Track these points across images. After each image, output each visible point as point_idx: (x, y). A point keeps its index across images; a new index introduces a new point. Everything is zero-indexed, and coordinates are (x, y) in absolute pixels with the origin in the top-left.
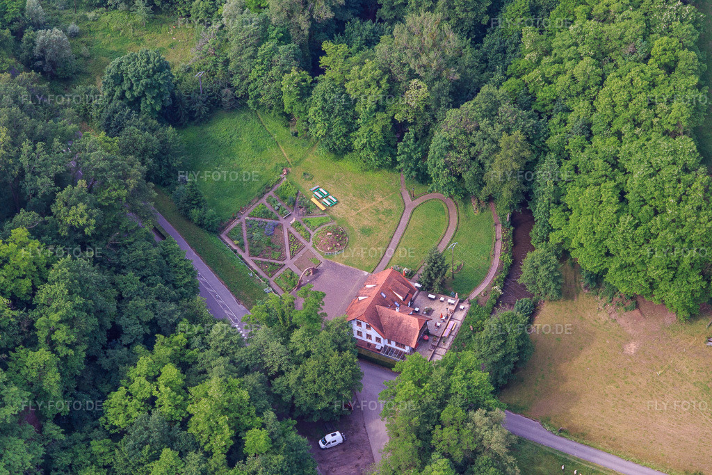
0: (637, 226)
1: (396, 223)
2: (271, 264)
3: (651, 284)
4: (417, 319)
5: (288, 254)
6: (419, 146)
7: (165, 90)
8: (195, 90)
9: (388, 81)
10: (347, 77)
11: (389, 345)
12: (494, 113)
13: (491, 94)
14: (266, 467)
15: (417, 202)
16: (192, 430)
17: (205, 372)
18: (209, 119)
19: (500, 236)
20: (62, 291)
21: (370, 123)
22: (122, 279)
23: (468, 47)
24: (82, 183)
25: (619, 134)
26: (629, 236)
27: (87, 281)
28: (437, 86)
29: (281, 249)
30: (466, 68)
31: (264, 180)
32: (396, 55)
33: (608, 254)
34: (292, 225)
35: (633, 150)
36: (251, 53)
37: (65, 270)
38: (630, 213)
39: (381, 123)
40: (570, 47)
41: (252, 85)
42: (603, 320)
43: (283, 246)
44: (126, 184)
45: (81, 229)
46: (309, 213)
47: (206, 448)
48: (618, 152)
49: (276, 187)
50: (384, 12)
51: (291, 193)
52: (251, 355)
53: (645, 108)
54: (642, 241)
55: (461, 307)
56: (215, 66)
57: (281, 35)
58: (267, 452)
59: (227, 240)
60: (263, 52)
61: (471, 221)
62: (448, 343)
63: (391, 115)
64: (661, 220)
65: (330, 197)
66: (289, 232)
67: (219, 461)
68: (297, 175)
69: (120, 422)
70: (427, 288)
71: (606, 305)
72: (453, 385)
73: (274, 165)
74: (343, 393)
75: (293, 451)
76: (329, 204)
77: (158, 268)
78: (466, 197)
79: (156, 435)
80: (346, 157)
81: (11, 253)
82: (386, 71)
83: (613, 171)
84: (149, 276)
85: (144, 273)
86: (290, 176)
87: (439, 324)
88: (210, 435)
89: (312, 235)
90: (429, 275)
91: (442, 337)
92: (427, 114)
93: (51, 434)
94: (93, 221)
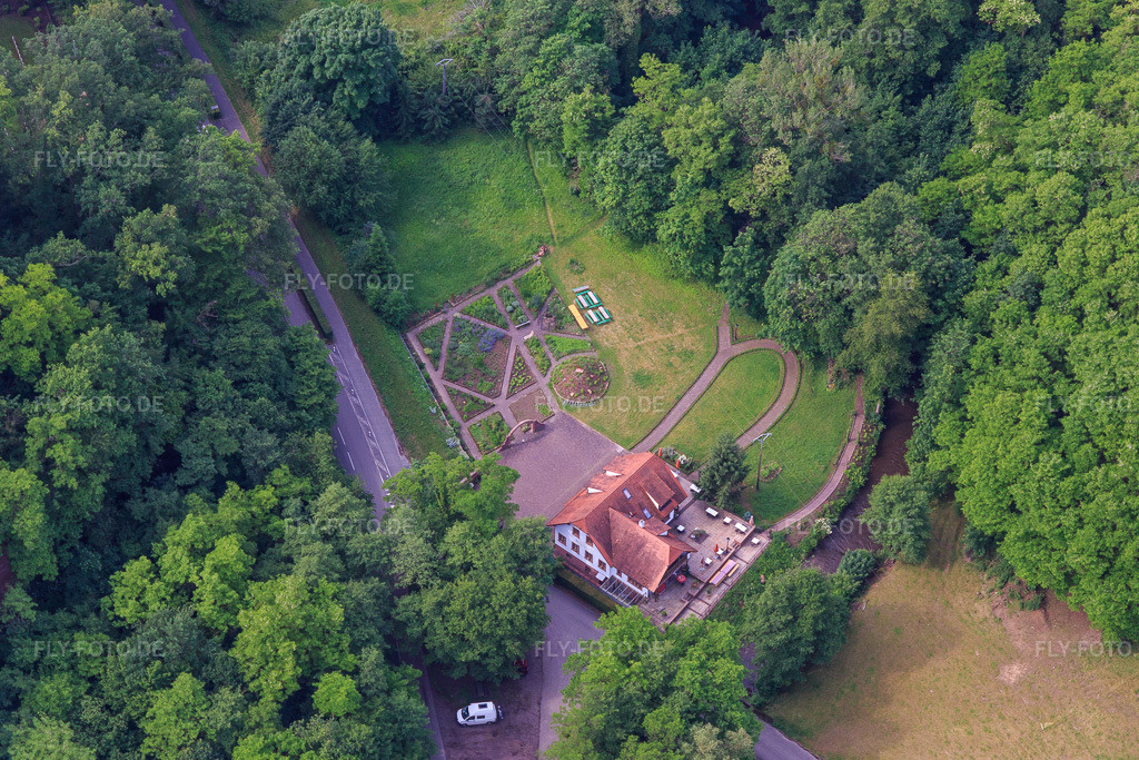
0: (1068, 473)
1: (694, 375)
2: (472, 399)
3: (1067, 575)
4: (668, 547)
5: (505, 390)
6: (758, 258)
7: (377, 77)
8: (434, 86)
9: (734, 140)
10: (668, 119)
11: (618, 577)
12: (888, 231)
13: (890, 199)
14: (338, 741)
15: (740, 348)
16: (235, 653)
17: (289, 560)
18: (448, 137)
19: (855, 435)
20: (82, 381)
21: (688, 204)
22: (204, 377)
23: (892, 110)
24: (169, 210)
25: (1080, 314)
26: (1048, 488)
27: (131, 372)
28: (806, 167)
29: (496, 379)
30: (867, 147)
31: (504, 258)
32: (755, 101)
33: (1013, 508)
34: (526, 342)
35: (1091, 346)
36: (531, 45)
37: (95, 349)
38: (1061, 450)
39: (705, 208)
40: (1043, 148)
41: (524, 98)
42: (981, 615)
43: (501, 374)
44: (248, 224)
45: (153, 284)
46: (558, 328)
47: (252, 686)
48: (1069, 342)
49: (520, 273)
50: (774, 21)
51: (540, 289)
52: (372, 548)
53: (1132, 280)
54: (1067, 502)
55: (755, 540)
56: (478, 52)
57: (588, 25)
58: (348, 715)
59: (415, 345)
60: (549, 48)
61: (817, 400)
62: (716, 596)
63: (724, 198)
64: (1106, 474)
65: (601, 308)
66: (518, 354)
67: (263, 714)
68: (560, 258)
69: (127, 612)
70: (707, 496)
71: (992, 590)
72: (679, 675)
73: (528, 236)
74: (508, 643)
75: (395, 721)
76: (596, 320)
77: (269, 370)
78: (819, 359)
79: (173, 649)
80: (646, 249)
81: (15, 302)
82: (733, 123)
83: (1052, 372)
84: (251, 380)
85: (244, 374)
86: (549, 259)
87: (708, 561)
88: (262, 667)
89: (553, 366)
90: (713, 476)
91: (708, 584)
92: (785, 209)
93: (14, 607)
94: (172, 275)
